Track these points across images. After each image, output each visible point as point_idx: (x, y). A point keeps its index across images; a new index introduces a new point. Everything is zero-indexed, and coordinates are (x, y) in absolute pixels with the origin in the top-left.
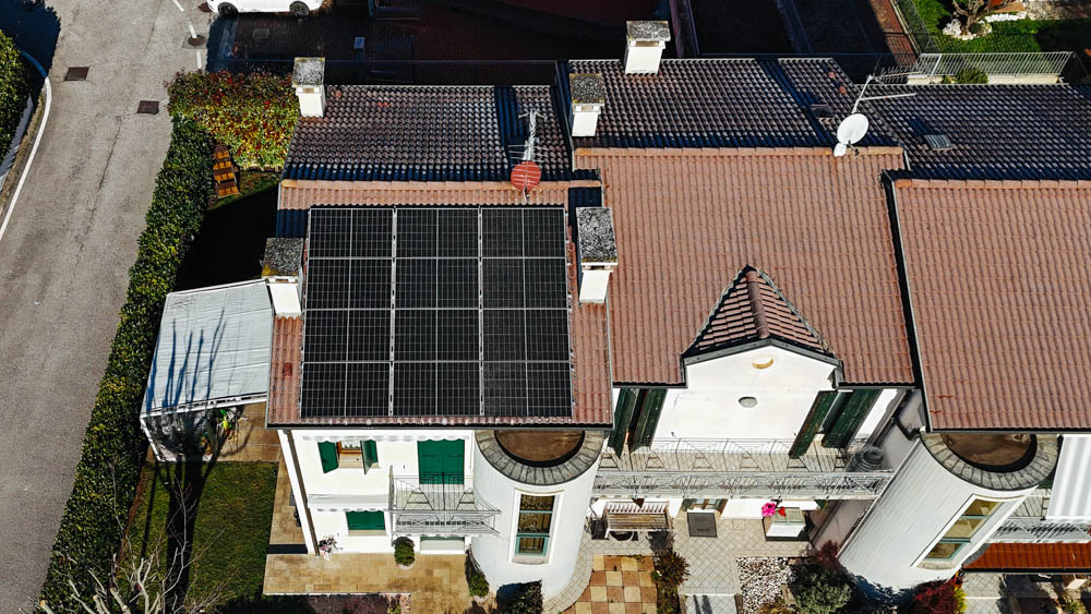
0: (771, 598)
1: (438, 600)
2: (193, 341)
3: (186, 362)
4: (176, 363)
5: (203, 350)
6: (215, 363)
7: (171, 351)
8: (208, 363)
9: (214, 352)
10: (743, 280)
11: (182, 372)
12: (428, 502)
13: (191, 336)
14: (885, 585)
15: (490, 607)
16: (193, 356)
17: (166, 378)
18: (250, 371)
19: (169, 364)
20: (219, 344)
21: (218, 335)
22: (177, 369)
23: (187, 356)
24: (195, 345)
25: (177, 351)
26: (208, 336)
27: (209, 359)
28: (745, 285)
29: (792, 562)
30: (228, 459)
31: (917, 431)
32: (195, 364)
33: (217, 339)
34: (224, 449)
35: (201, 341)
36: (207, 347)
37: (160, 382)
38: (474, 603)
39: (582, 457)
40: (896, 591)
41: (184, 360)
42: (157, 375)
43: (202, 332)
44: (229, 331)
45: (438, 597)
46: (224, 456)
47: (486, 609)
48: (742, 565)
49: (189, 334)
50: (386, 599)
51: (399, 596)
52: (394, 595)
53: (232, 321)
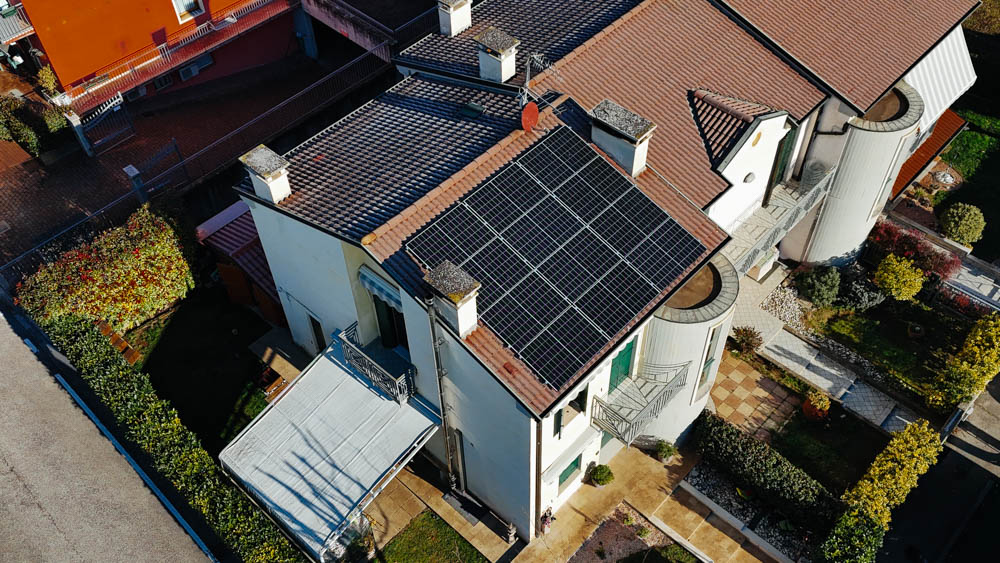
0: (799, 312)
1: (644, 487)
2: (294, 466)
3: (310, 484)
4: (301, 493)
5: (312, 464)
6: (338, 463)
7: (283, 488)
8: (331, 469)
9: (326, 456)
10: (696, 100)
11: (316, 493)
12: (622, 407)
13: (288, 464)
14: (849, 251)
15: (677, 460)
16: (310, 475)
17: (307, 509)
18: (377, 442)
19: (295, 498)
20: (322, 448)
21: (313, 444)
22: (308, 495)
23: (305, 480)
24: (301, 467)
25: (289, 484)
26: (304, 451)
27: (328, 466)
28: (701, 102)
29: (786, 284)
30: (387, 540)
31: (846, 126)
32: (320, 479)
33: (316, 446)
34: (377, 537)
35: (303, 460)
36: (313, 459)
37: (307, 517)
38: (666, 467)
39: (726, 274)
40: (857, 248)
41: (304, 484)
42: (295, 515)
43: (294, 453)
44: (319, 432)
45: (642, 485)
46: (381, 541)
47: (677, 463)
48: (766, 308)
49: (282, 464)
50: (612, 520)
51: (617, 510)
52: (613, 512)
53: (312, 424)
